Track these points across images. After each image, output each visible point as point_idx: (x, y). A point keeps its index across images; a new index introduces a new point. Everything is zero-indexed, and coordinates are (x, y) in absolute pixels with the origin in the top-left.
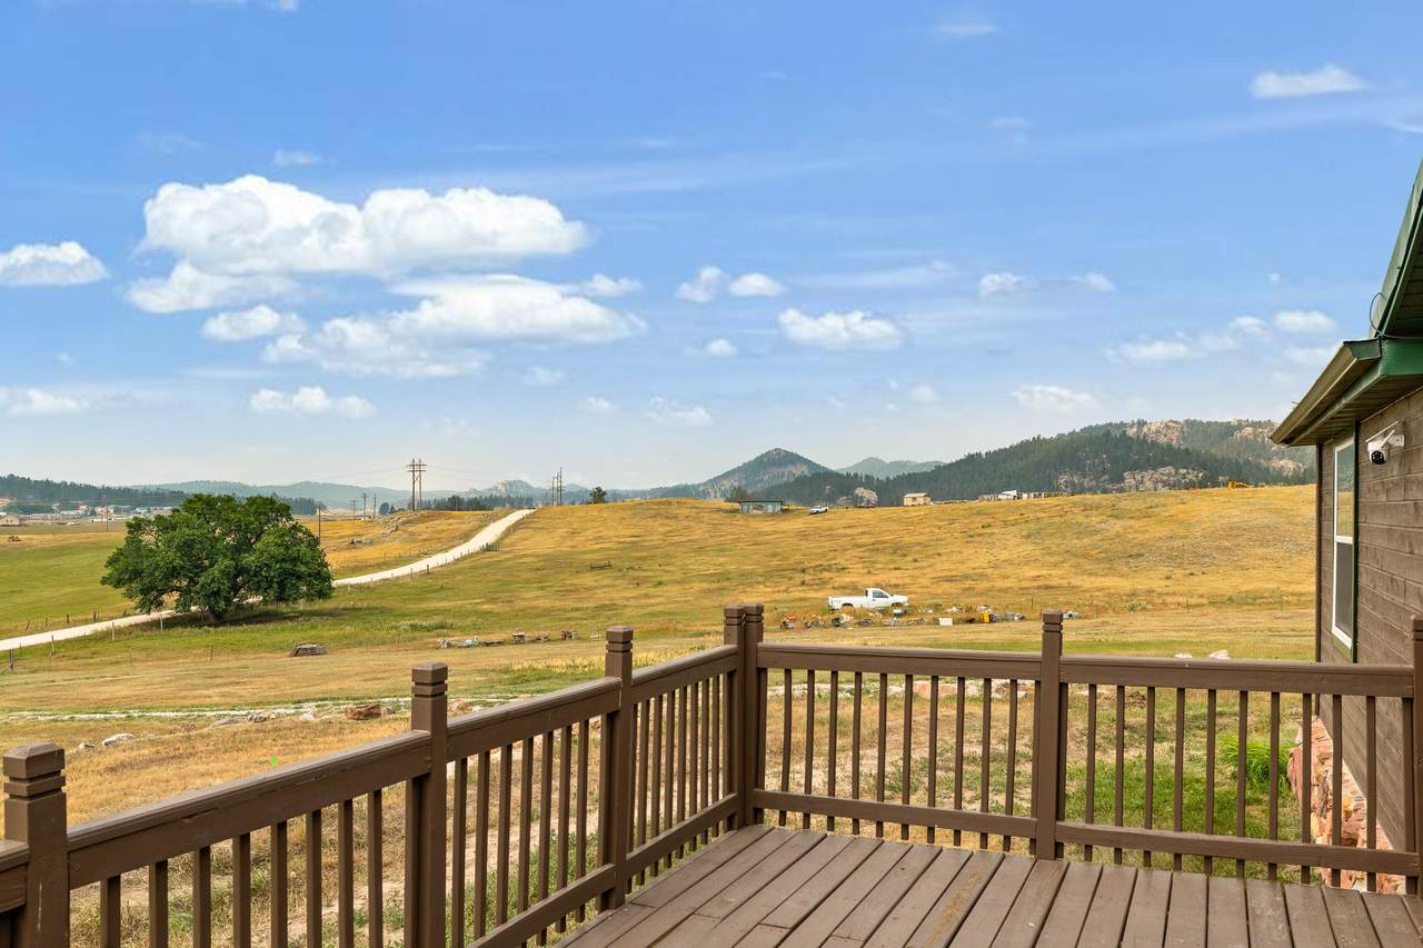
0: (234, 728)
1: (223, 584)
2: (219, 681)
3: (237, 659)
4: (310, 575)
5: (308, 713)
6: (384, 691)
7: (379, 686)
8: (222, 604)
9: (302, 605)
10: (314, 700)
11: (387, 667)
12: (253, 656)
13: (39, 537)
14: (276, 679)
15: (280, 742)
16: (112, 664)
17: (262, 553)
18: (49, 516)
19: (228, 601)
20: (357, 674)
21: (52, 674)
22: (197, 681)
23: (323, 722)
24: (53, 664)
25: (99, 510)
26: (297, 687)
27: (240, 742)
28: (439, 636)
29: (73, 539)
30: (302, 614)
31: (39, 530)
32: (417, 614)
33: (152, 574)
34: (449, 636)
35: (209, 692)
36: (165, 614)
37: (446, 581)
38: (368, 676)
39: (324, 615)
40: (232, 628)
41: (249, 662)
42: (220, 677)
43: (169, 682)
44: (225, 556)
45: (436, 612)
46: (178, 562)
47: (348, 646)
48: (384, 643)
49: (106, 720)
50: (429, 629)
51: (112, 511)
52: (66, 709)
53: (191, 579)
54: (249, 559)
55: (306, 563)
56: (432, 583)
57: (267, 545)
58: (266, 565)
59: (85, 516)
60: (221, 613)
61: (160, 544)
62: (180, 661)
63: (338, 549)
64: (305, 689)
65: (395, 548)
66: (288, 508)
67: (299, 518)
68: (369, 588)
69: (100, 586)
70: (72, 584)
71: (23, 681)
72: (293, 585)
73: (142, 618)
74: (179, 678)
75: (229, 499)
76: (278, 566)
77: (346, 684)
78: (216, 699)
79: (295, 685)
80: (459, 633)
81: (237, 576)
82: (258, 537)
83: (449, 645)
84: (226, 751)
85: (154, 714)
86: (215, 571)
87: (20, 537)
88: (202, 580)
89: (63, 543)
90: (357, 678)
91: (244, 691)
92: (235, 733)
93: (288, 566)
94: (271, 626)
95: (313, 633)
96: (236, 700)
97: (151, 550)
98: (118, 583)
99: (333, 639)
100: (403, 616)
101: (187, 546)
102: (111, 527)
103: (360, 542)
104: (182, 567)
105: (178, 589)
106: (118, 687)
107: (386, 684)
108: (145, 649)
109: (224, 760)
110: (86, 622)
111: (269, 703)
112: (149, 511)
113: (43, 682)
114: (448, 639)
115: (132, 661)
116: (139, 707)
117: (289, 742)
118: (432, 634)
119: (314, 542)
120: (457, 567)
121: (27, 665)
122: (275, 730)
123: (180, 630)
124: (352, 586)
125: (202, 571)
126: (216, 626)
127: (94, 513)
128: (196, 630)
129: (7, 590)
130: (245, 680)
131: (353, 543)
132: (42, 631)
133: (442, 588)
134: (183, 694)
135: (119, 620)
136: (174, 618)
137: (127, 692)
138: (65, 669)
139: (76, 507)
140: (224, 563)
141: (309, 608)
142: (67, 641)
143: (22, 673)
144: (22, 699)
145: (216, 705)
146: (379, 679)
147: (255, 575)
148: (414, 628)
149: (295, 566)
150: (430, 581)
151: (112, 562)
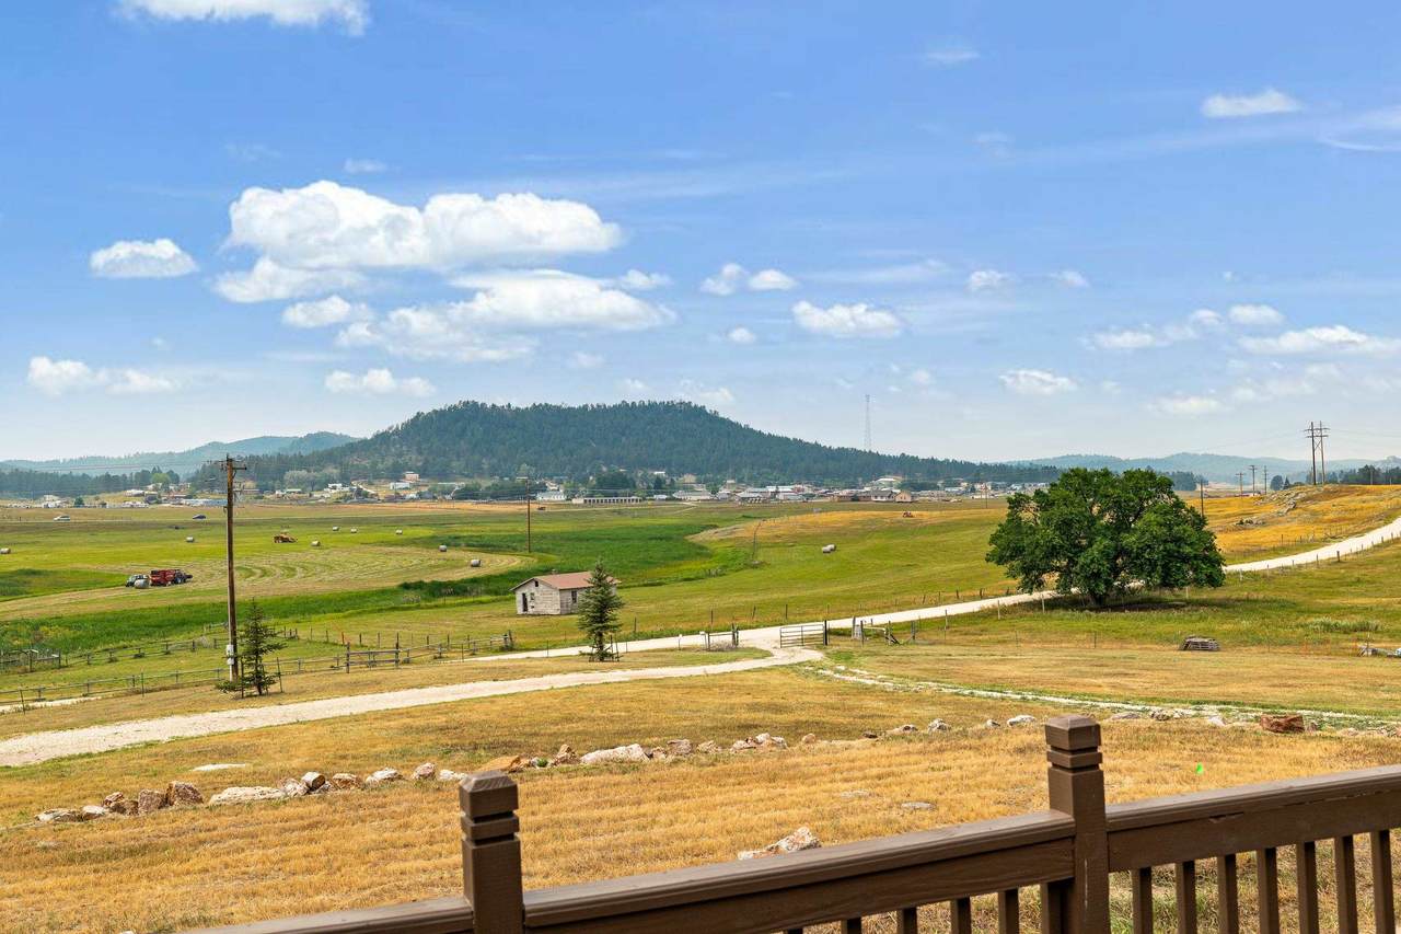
0: (1136, 723)
1: (1103, 565)
2: (1106, 670)
3: (1121, 648)
4: (1195, 557)
5: (1213, 716)
6: (1299, 702)
7: (1292, 695)
8: (1102, 587)
9: (1188, 593)
10: (1215, 703)
11: (1297, 673)
12: (1138, 647)
13: (929, 513)
14: (1168, 674)
15: (1188, 746)
16: (999, 642)
17: (1143, 533)
18: (935, 492)
19: (1108, 584)
20: (1261, 678)
21: (949, 647)
22: (1083, 668)
23: (1235, 730)
24: (948, 638)
25: (978, 486)
26: (1193, 686)
27: (1145, 740)
28: (1359, 640)
29: (957, 515)
30: (1188, 603)
31: (929, 506)
32: (1329, 611)
33: (1033, 553)
34: (1373, 641)
35: (1099, 681)
36: (1046, 594)
37: (1363, 572)
38: (1276, 682)
39: (1214, 605)
40: (1114, 614)
41: (1136, 653)
42: (1107, 666)
43: (1056, 665)
44: (1105, 536)
45: (1352, 610)
46: (1057, 541)
47: (1245, 643)
48: (1288, 643)
49: (1003, 699)
50: (1346, 630)
51: (990, 488)
52: (965, 684)
53: (1071, 559)
54: (1129, 540)
55: (1191, 544)
56: (1341, 574)
57: (1149, 524)
58: (1149, 546)
59: (966, 492)
60: (1103, 599)
61: (1039, 522)
62: (1063, 645)
63: (1226, 531)
64: (1201, 689)
65: (1294, 530)
66: (1170, 484)
67: (1181, 494)
68: (1265, 576)
69: (983, 562)
70: (958, 560)
71: (924, 652)
72: (1179, 569)
73: (1025, 597)
74: (1065, 663)
75: (1106, 474)
76: (1161, 548)
77: (1251, 688)
78: (1107, 690)
79: (1189, 683)
80: (1386, 638)
81: (1116, 558)
82: (1138, 516)
83: (1375, 653)
84: (1131, 748)
85: (1046, 698)
86: (1095, 551)
87: (913, 513)
88: (1081, 560)
89: (948, 520)
90: (1261, 682)
91: (1136, 684)
92: (1138, 730)
93: (1171, 546)
94: (1154, 614)
95: (1202, 625)
96: (1127, 693)
97: (1031, 527)
98: (1001, 560)
99: (1227, 634)
100: (1311, 612)
101: (1065, 526)
102: (991, 503)
103: (1251, 522)
104: (1062, 547)
105: (1058, 569)
106: (1008, 667)
107: (1300, 693)
108: (1030, 630)
109: (1130, 758)
110: (973, 598)
111: (1164, 701)
112: (1024, 488)
113: (941, 655)
114: (1373, 646)
115: (1018, 641)
116: (1033, 690)
117: (1199, 747)
118: (1350, 637)
119: (1200, 521)
120: (1379, 554)
121: (926, 637)
122: (1182, 731)
123: (1062, 612)
124: (1244, 573)
125: (1081, 552)
126: (1097, 610)
127: (973, 490)
128: (1077, 613)
129: (905, 564)
130: (1134, 672)
131: (1242, 523)
132: (936, 605)
133: (1359, 581)
134: (1072, 680)
135: (1003, 598)
136: (1055, 599)
137: (1017, 673)
138: (958, 644)
139: (957, 484)
140: (1101, 543)
141: (1196, 597)
142: (958, 616)
143: (923, 645)
144: (925, 670)
145: (1108, 696)
146: (1289, 686)
147: (1137, 558)
148: (1328, 628)
149: (1179, 547)
150: (1343, 571)
151: (994, 540)
